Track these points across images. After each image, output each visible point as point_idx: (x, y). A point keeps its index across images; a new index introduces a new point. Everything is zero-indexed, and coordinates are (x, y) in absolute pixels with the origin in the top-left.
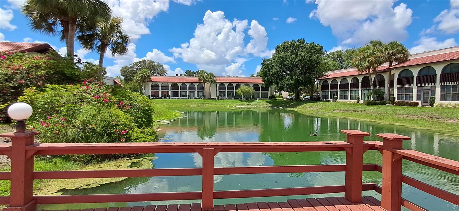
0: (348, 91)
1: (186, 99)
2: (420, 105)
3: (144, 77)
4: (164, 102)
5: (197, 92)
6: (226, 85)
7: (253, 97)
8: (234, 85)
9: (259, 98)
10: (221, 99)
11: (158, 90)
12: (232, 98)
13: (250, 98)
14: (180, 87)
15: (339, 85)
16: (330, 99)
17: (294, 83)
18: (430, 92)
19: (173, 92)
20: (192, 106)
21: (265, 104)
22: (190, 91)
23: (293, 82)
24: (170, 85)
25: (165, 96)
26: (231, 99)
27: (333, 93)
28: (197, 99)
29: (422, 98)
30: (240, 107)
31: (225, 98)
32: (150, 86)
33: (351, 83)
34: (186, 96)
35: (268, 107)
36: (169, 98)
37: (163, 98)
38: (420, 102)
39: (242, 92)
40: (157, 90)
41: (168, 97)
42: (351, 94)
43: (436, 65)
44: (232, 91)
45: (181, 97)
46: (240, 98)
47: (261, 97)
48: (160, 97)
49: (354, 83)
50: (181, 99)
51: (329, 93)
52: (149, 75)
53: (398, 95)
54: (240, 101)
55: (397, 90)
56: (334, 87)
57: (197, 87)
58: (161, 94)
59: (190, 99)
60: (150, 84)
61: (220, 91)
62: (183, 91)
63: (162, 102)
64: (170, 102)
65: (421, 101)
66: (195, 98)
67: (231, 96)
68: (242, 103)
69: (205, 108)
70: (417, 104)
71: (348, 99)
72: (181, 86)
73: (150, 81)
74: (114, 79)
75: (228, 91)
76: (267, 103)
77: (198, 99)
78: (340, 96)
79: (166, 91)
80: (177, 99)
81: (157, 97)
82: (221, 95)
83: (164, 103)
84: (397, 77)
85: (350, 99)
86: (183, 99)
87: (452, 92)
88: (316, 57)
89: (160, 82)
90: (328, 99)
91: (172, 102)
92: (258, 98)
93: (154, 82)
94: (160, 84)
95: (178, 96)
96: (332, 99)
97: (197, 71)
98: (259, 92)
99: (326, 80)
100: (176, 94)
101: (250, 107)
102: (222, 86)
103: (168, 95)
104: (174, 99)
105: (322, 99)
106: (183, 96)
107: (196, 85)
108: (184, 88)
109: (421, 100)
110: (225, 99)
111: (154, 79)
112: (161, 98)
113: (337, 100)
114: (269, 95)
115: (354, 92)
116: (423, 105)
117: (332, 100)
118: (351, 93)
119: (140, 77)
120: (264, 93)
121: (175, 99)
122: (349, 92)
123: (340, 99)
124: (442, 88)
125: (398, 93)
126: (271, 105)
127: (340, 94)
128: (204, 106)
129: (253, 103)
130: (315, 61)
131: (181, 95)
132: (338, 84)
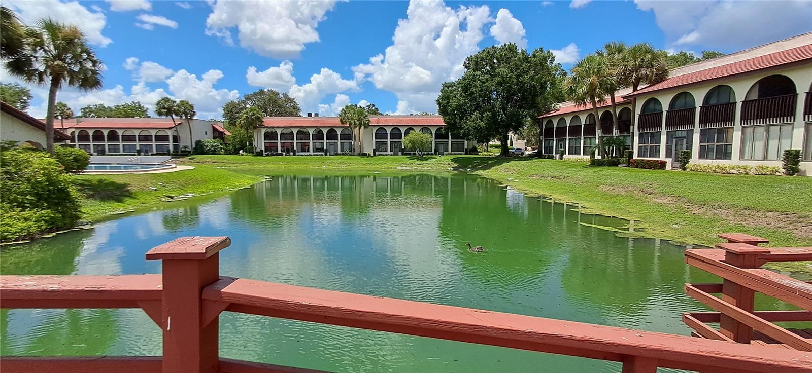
0: (581, 138)
1: (322, 155)
2: (669, 167)
3: (250, 119)
4: (280, 161)
5: (341, 143)
6: (389, 130)
7: (436, 151)
8: (403, 130)
9: (447, 153)
10: (379, 155)
11: (276, 141)
12: (399, 153)
13: (430, 153)
14: (313, 135)
15: (568, 128)
16: (556, 153)
17: (484, 126)
18: (685, 140)
19: (301, 144)
20: (324, 167)
21: (447, 163)
22: (330, 141)
23: (483, 124)
24: (295, 132)
25: (288, 150)
26: (398, 155)
27: (560, 143)
28: (340, 154)
29: (673, 155)
30: (403, 168)
31: (386, 153)
32: (263, 133)
33: (584, 125)
34: (321, 150)
35: (449, 169)
36: (294, 154)
37: (284, 153)
38: (669, 161)
39: (410, 142)
40: (273, 141)
41: (292, 152)
42: (584, 145)
43: (695, 89)
44: (398, 140)
45: (313, 152)
46: (412, 153)
47: (452, 151)
48: (279, 152)
49: (590, 124)
50: (314, 155)
51: (555, 142)
52: (259, 115)
53: (639, 146)
54: (407, 158)
55: (638, 137)
56: (561, 131)
57: (341, 135)
58: (281, 146)
59: (328, 156)
60: (263, 131)
61: (378, 140)
62: (317, 141)
63: (278, 161)
64: (290, 162)
65: (671, 159)
66: (337, 154)
67: (397, 149)
68: (409, 161)
69: (346, 171)
70: (663, 165)
71: (580, 155)
72: (314, 133)
73: (262, 126)
74: (212, 123)
75: (392, 140)
76: (452, 161)
77: (343, 154)
78: (569, 148)
79: (288, 141)
80: (307, 155)
81: (274, 153)
82: (380, 148)
83: (280, 163)
84: (639, 113)
85: (583, 155)
86: (317, 155)
87: (717, 142)
88: (530, 77)
89: (278, 127)
90: (553, 154)
91: (295, 160)
92: (445, 153)
93: (268, 127)
94: (279, 132)
95: (308, 151)
96: (558, 153)
97: (367, 106)
98: (448, 142)
99: (550, 118)
100: (304, 148)
101: (420, 168)
102: (380, 133)
103: (292, 147)
104: (301, 157)
105: (544, 153)
106: (317, 150)
107: (339, 131)
108: (319, 136)
109: (671, 157)
110: (387, 155)
111: (270, 123)
112: (281, 155)
113: (564, 156)
114: (466, 147)
115: (588, 140)
116: (674, 166)
117: (558, 155)
118: (584, 142)
119: (244, 120)
120: (457, 143)
121: (303, 155)
122: (582, 141)
123: (569, 154)
124: (703, 133)
125: (639, 144)
126: (456, 165)
127: (569, 145)
128: (343, 167)
129: (428, 161)
130: (527, 85)
131: (315, 149)
132: (566, 127)
